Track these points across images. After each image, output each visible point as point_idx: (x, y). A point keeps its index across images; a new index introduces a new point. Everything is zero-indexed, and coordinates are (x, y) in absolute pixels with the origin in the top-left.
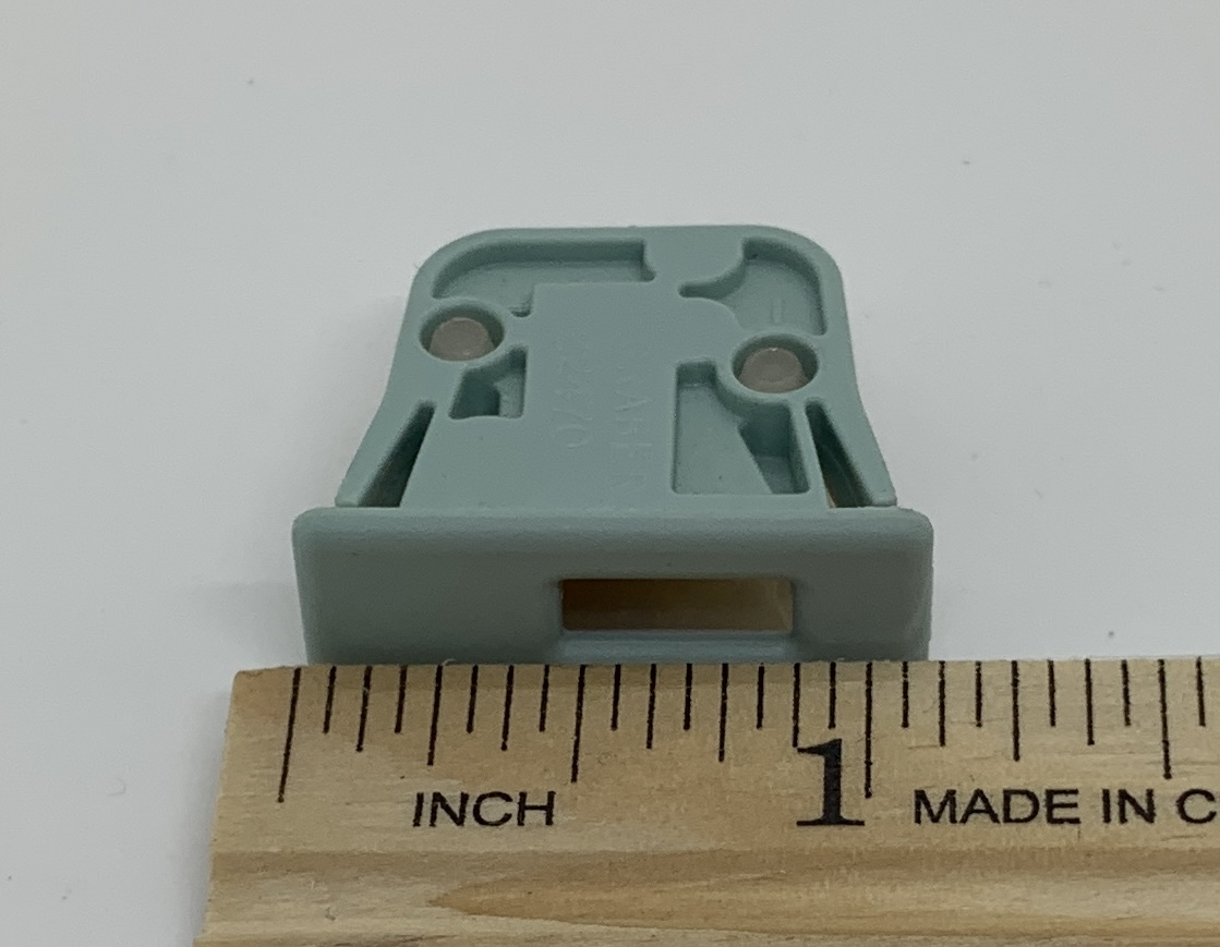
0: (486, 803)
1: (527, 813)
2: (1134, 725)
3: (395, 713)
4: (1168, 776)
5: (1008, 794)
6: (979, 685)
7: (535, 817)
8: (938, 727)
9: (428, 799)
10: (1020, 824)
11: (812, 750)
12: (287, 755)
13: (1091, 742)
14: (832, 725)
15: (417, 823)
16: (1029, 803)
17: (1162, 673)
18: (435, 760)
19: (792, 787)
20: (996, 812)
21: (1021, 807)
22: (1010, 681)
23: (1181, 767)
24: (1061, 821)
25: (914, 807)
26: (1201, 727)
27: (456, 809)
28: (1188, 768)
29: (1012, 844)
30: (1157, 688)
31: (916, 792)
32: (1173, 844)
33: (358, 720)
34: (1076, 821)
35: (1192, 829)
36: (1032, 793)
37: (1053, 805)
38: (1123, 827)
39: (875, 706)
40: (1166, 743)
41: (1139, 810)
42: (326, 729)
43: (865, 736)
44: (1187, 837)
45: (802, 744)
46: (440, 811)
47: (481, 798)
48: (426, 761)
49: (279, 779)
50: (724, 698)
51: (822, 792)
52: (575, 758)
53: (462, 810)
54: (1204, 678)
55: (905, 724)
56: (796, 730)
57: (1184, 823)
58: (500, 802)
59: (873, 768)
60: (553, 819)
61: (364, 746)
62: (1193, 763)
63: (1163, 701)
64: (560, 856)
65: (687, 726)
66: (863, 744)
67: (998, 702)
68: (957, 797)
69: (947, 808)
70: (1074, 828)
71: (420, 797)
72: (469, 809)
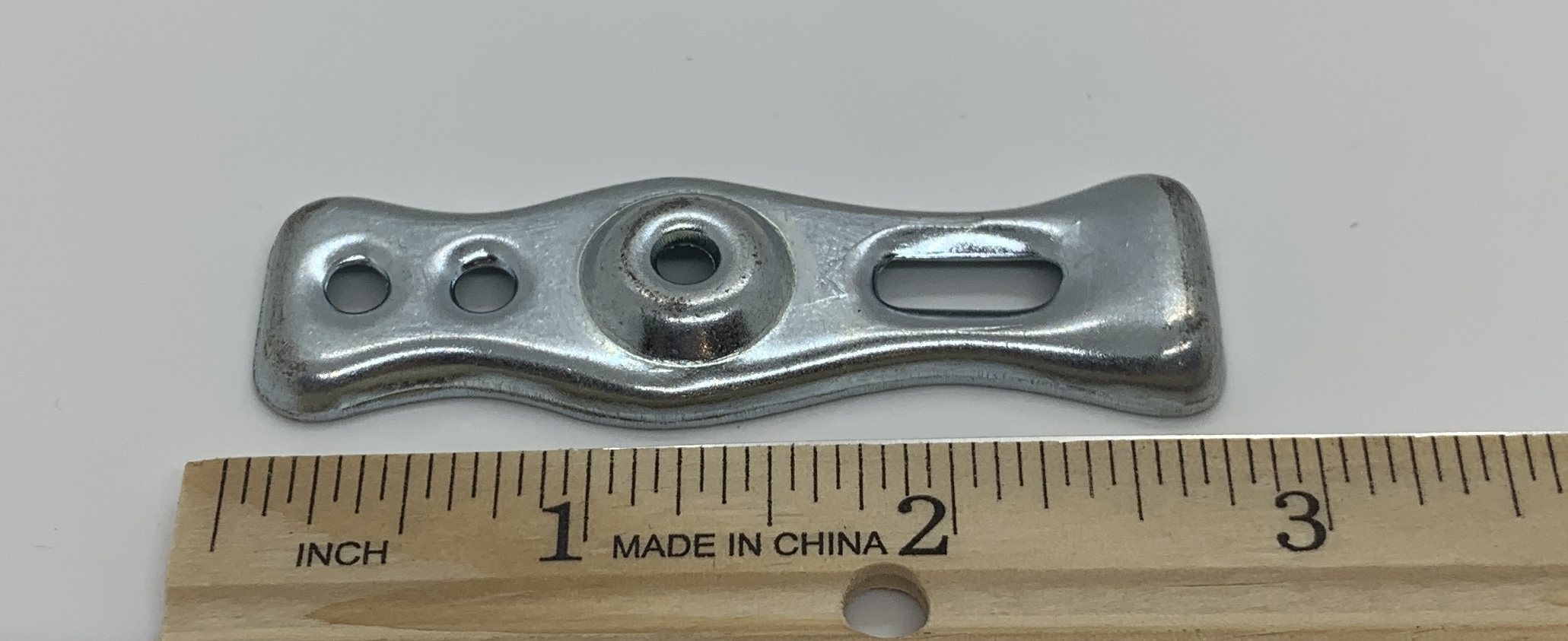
0: (344, 549)
1: (370, 555)
2: (750, 488)
3: (288, 489)
4: (770, 524)
5: (671, 537)
6: (657, 464)
7: (375, 559)
8: (630, 493)
9: (307, 547)
10: (679, 559)
11: (551, 510)
12: (217, 519)
13: (724, 502)
14: (565, 493)
15: (299, 564)
16: (684, 543)
17: (770, 455)
18: (313, 521)
19: (538, 534)
20: (664, 549)
21: (679, 546)
22: (677, 461)
23: (779, 518)
24: (703, 555)
25: (613, 547)
26: (791, 492)
27: (324, 553)
28: (783, 518)
29: (672, 571)
30: (767, 465)
31: (615, 537)
32: (772, 569)
33: (264, 494)
34: (712, 555)
35: (783, 559)
36: (687, 537)
37: (699, 545)
38: (741, 558)
39: (592, 479)
40: (770, 502)
41: (751, 547)
42: (243, 501)
43: (584, 500)
44: (780, 564)
45: (545, 506)
46: (314, 555)
47: (341, 546)
48: (306, 521)
49: (211, 536)
50: (498, 475)
51: (556, 537)
52: (402, 518)
53: (328, 554)
54: (795, 459)
55: (610, 492)
56: (542, 497)
57: (777, 555)
58: (352, 548)
59: (589, 521)
60: (387, 560)
61: (268, 512)
62: (787, 515)
63: (770, 474)
64: (389, 584)
65: (474, 495)
66: (584, 504)
67: (668, 476)
68: (641, 541)
69: (634, 548)
70: (710, 560)
71: (302, 546)
72: (333, 553)
